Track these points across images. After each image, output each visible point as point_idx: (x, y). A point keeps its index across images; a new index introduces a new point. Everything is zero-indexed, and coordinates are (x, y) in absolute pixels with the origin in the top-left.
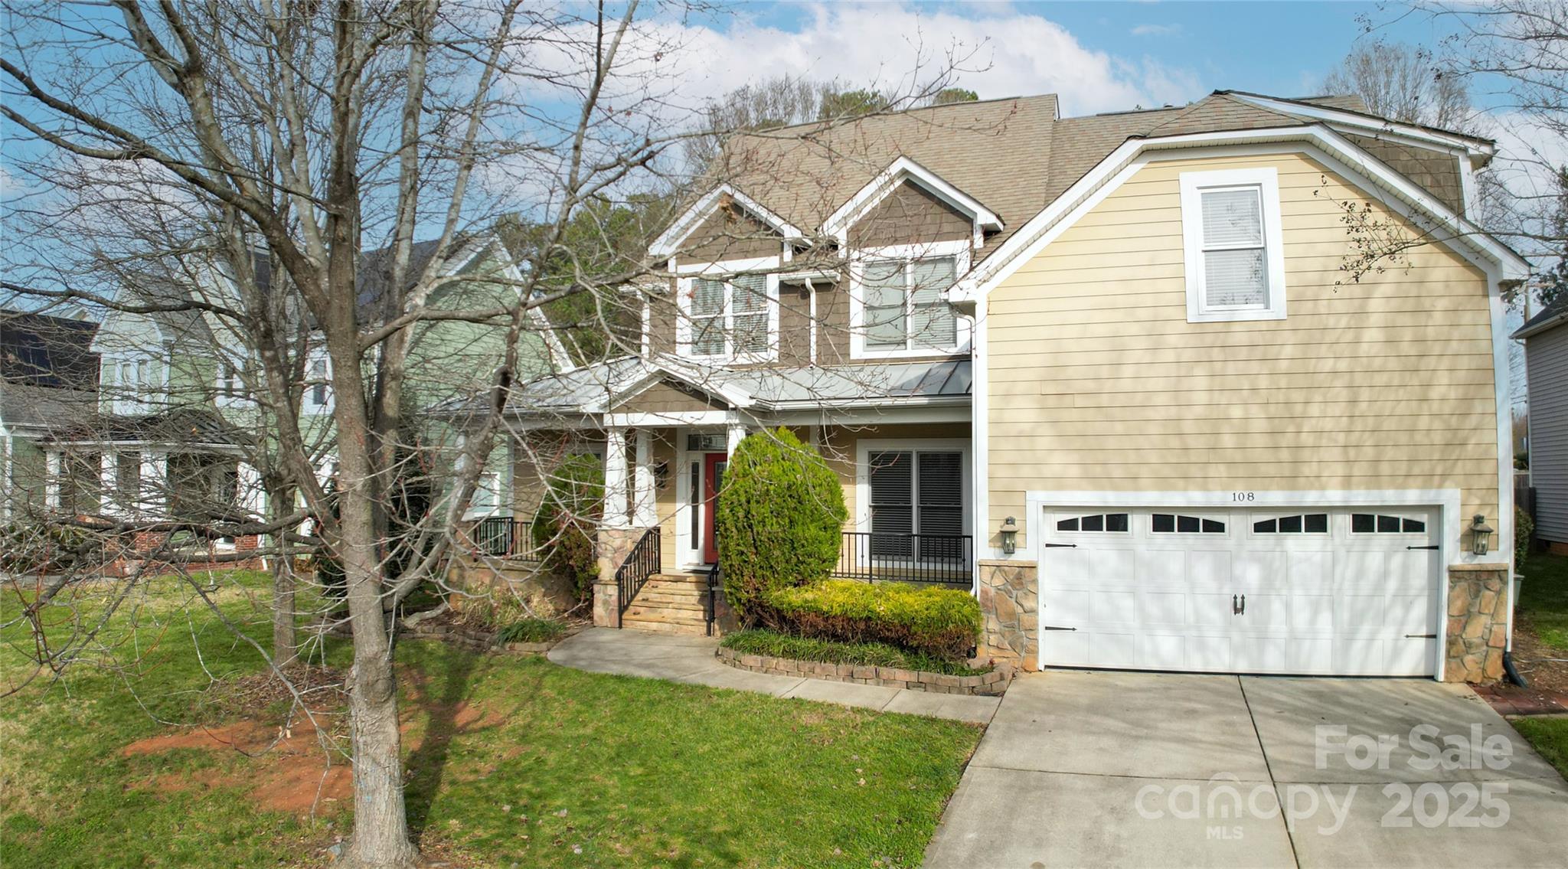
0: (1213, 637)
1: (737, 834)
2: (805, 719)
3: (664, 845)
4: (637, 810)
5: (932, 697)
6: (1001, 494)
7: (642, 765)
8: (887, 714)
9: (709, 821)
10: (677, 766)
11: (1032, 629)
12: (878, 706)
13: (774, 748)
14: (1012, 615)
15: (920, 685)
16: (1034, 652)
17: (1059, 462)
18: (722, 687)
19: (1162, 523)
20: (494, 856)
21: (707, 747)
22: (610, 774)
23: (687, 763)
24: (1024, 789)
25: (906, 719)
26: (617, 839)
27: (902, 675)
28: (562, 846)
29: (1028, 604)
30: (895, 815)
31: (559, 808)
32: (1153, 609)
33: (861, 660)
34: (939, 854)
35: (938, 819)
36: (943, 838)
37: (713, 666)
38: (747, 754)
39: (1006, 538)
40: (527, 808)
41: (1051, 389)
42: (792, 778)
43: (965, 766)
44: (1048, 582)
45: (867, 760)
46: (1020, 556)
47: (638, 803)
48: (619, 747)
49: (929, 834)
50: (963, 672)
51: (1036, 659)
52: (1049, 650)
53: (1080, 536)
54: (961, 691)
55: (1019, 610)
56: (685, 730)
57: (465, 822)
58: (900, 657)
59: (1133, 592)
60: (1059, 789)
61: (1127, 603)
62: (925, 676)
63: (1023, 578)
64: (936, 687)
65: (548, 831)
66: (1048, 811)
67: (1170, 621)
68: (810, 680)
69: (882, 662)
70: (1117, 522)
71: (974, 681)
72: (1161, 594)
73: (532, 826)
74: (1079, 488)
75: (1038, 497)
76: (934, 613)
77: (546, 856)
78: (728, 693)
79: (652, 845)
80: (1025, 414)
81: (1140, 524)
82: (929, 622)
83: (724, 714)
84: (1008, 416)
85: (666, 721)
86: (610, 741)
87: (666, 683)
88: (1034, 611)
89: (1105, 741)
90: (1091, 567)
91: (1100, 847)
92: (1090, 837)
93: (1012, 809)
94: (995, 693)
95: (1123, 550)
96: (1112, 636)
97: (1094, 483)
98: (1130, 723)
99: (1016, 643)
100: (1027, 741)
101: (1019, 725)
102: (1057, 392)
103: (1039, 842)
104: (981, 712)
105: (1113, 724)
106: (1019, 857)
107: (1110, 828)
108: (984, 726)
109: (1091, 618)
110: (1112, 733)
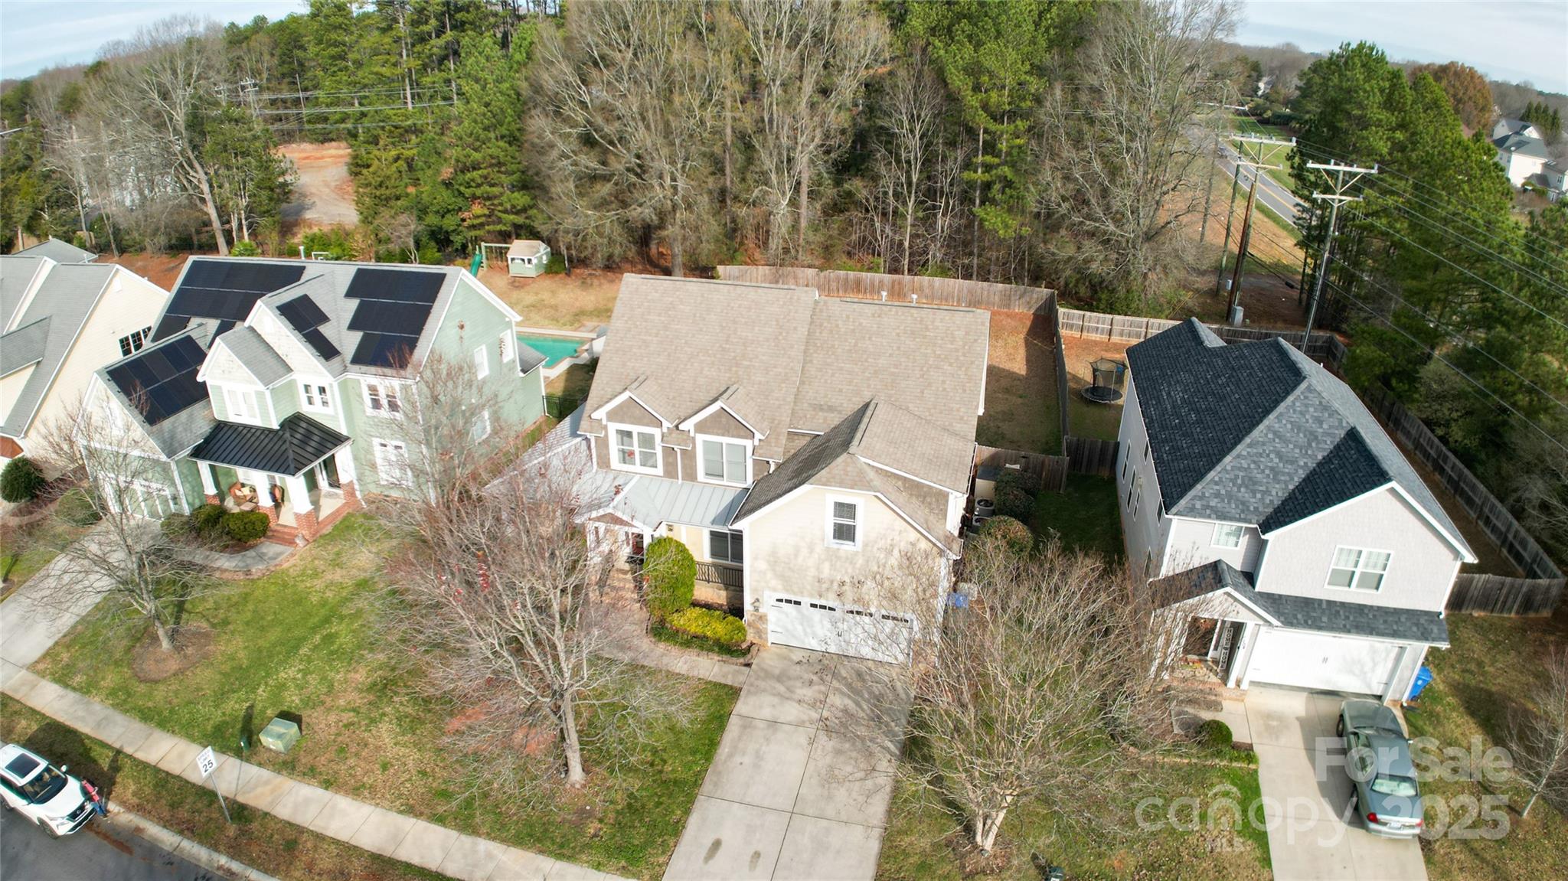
0: (829, 642)
1: (664, 751)
3: (645, 757)
5: (727, 668)
6: (754, 590)
8: (710, 682)
11: (766, 632)
12: (706, 676)
14: (758, 628)
15: (724, 661)
16: (767, 640)
17: (775, 583)
18: (653, 666)
19: (814, 606)
24: (744, 728)
25: (716, 685)
27: (716, 658)
29: (765, 625)
30: (707, 741)
32: (808, 630)
33: (702, 648)
35: (719, 742)
36: (719, 751)
37: (646, 644)
39: (756, 606)
41: (772, 559)
43: (730, 715)
44: (772, 618)
45: (702, 713)
46: (761, 610)
49: (716, 749)
50: (737, 656)
51: (768, 642)
52: (772, 639)
53: (783, 605)
54: (736, 665)
55: (761, 627)
59: (802, 624)
60: (755, 728)
61: (800, 628)
62: (725, 657)
63: (762, 618)
64: (729, 664)
66: (749, 739)
67: (814, 635)
68: (685, 656)
69: (710, 650)
70: (798, 603)
71: (742, 659)
72: (811, 626)
74: (781, 591)
75: (767, 593)
76: (728, 634)
79: (642, 758)
80: (762, 565)
81: (806, 606)
82: (725, 638)
84: (756, 565)
87: (632, 664)
88: (766, 627)
89: (776, 700)
90: (787, 615)
91: (759, 756)
92: (757, 752)
93: (740, 738)
94: (748, 665)
95: (799, 612)
96: (794, 636)
97: (787, 591)
98: (788, 689)
99: (760, 637)
100: (752, 700)
101: (752, 689)
102: (774, 560)
103: (744, 754)
104: (742, 679)
105: (781, 689)
106: (738, 759)
107: (764, 748)
108: (741, 689)
109: (787, 630)
110: (779, 695)
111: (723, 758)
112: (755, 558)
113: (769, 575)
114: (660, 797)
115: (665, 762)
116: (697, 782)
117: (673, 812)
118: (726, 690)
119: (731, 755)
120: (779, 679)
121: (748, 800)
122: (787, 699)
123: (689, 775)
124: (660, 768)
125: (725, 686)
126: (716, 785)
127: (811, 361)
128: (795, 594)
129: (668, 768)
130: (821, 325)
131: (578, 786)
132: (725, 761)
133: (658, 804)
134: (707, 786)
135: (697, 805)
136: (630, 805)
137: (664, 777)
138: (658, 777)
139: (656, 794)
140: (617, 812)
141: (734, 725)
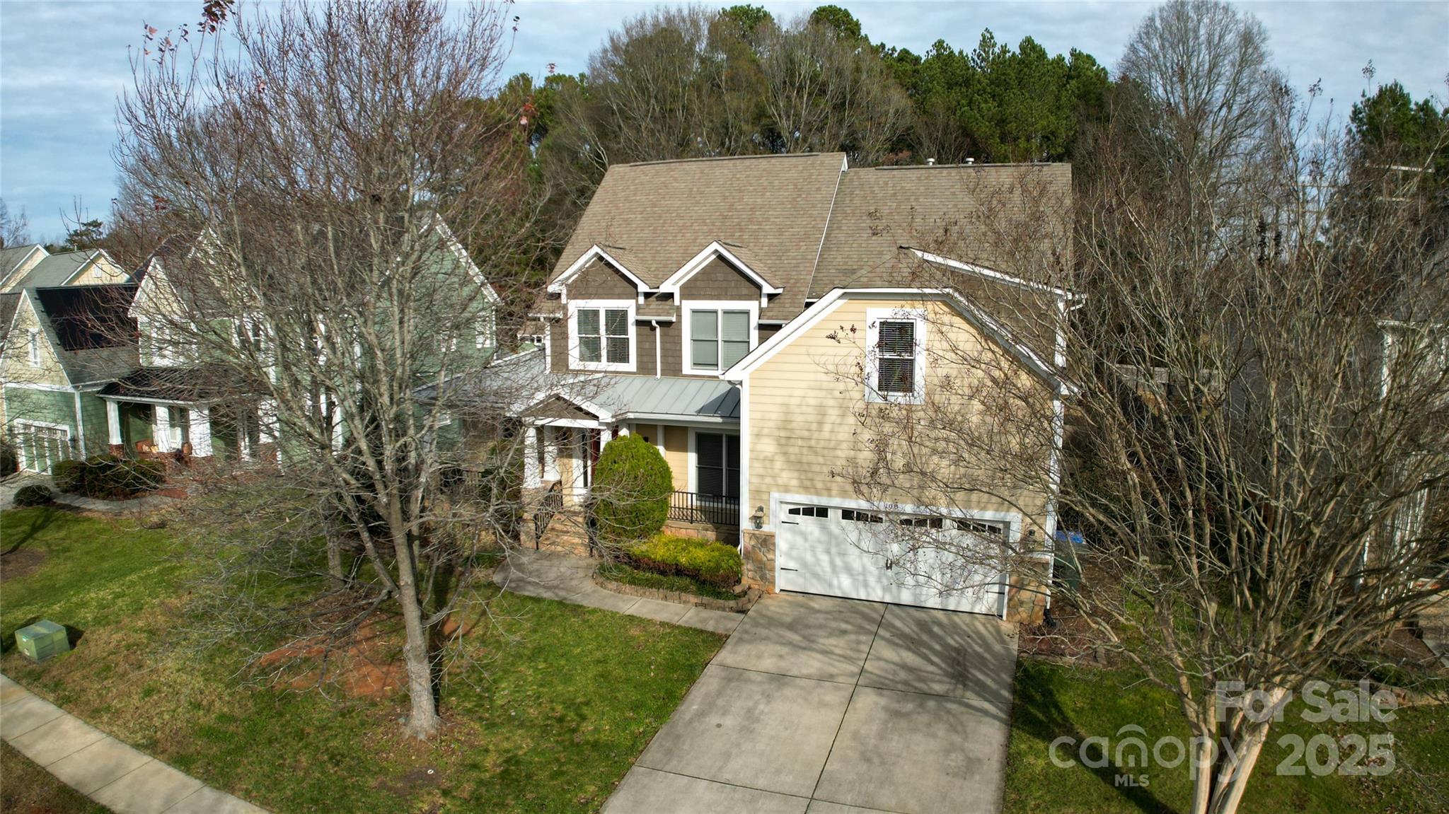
0: (872, 580)
1: (587, 704)
2: (634, 632)
3: (553, 709)
4: (541, 689)
5: (706, 614)
6: (756, 493)
7: (545, 661)
8: (679, 627)
9: (575, 698)
10: (563, 662)
11: (772, 570)
12: (675, 620)
13: (613, 651)
14: (760, 562)
15: (704, 606)
16: (773, 583)
17: (788, 477)
18: (592, 606)
19: (847, 514)
20: (474, 717)
21: (579, 650)
22: (529, 668)
23: (567, 660)
24: (729, 680)
25: (687, 630)
26: (531, 706)
27: (693, 599)
28: (506, 711)
29: (770, 556)
30: (662, 694)
31: (504, 689)
32: (838, 562)
33: (671, 588)
34: (677, 717)
35: (682, 698)
36: (682, 708)
37: (589, 585)
38: (598, 655)
39: (757, 521)
40: (488, 690)
41: (783, 434)
42: (619, 672)
43: (707, 665)
44: (782, 543)
45: (659, 659)
46: (766, 528)
47: (542, 685)
48: (534, 650)
49: (676, 705)
50: (727, 598)
51: (774, 586)
52: (782, 581)
53: (800, 518)
54: (724, 610)
55: (765, 559)
56: (570, 638)
57: (460, 697)
58: (693, 588)
59: (828, 552)
60: (748, 681)
61: (824, 558)
62: (706, 599)
63: (767, 542)
64: (712, 608)
65: (499, 702)
66: (736, 694)
67: (848, 569)
68: (644, 599)
69: (685, 589)
70: (822, 512)
71: (732, 603)
72: (843, 554)
73: (491, 700)
74: (798, 492)
75: (776, 495)
76: (712, 564)
77: (499, 716)
78: (594, 611)
79: (547, 710)
80: (768, 447)
81: (836, 516)
82: (709, 570)
83: (590, 627)
84: (759, 447)
85: (557, 631)
86: (529, 645)
87: (561, 603)
88: (773, 560)
89: (785, 650)
90: (805, 536)
91: (751, 715)
92: (749, 711)
93: (719, 693)
94: (743, 611)
95: (824, 528)
96: (816, 575)
97: (806, 490)
98: (804, 637)
99: (763, 578)
100: (744, 649)
101: (746, 637)
102: (786, 436)
103: (725, 712)
104: (730, 625)
105: (796, 638)
106: (714, 719)
107: (761, 707)
108: (727, 637)
109: (805, 565)
110: (790, 644)
111: (687, 717)
112: (758, 435)
113: (779, 464)
114: (562, 765)
115: (583, 718)
116: (636, 747)
117: (581, 787)
118: (705, 635)
119: (701, 715)
120: (791, 627)
121: (727, 776)
122: (804, 649)
123: (624, 739)
124: (574, 725)
125: (702, 631)
126: (669, 753)
127: (839, 228)
128: (818, 493)
129: (588, 727)
130: (852, 193)
131: (422, 737)
132: (691, 721)
133: (555, 775)
134: (654, 753)
135: (629, 779)
136: (506, 773)
137: (577, 738)
138: (567, 736)
139: (558, 760)
140: (481, 783)
141: (710, 680)
